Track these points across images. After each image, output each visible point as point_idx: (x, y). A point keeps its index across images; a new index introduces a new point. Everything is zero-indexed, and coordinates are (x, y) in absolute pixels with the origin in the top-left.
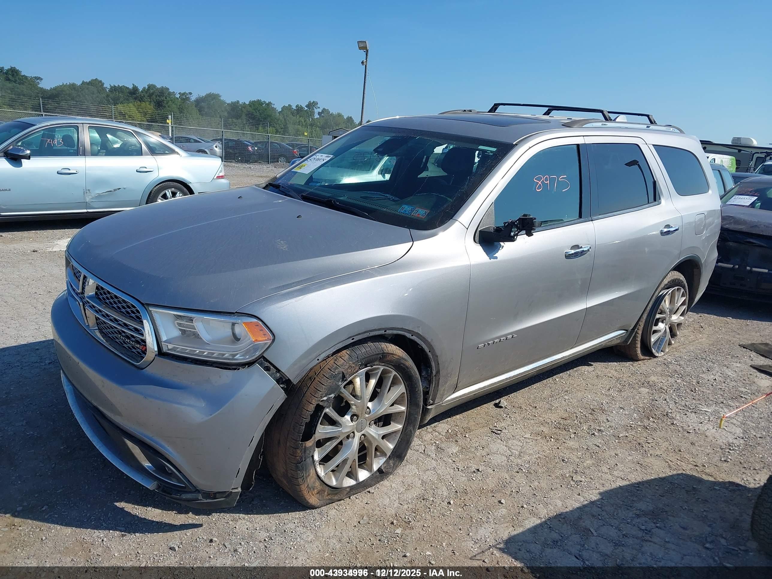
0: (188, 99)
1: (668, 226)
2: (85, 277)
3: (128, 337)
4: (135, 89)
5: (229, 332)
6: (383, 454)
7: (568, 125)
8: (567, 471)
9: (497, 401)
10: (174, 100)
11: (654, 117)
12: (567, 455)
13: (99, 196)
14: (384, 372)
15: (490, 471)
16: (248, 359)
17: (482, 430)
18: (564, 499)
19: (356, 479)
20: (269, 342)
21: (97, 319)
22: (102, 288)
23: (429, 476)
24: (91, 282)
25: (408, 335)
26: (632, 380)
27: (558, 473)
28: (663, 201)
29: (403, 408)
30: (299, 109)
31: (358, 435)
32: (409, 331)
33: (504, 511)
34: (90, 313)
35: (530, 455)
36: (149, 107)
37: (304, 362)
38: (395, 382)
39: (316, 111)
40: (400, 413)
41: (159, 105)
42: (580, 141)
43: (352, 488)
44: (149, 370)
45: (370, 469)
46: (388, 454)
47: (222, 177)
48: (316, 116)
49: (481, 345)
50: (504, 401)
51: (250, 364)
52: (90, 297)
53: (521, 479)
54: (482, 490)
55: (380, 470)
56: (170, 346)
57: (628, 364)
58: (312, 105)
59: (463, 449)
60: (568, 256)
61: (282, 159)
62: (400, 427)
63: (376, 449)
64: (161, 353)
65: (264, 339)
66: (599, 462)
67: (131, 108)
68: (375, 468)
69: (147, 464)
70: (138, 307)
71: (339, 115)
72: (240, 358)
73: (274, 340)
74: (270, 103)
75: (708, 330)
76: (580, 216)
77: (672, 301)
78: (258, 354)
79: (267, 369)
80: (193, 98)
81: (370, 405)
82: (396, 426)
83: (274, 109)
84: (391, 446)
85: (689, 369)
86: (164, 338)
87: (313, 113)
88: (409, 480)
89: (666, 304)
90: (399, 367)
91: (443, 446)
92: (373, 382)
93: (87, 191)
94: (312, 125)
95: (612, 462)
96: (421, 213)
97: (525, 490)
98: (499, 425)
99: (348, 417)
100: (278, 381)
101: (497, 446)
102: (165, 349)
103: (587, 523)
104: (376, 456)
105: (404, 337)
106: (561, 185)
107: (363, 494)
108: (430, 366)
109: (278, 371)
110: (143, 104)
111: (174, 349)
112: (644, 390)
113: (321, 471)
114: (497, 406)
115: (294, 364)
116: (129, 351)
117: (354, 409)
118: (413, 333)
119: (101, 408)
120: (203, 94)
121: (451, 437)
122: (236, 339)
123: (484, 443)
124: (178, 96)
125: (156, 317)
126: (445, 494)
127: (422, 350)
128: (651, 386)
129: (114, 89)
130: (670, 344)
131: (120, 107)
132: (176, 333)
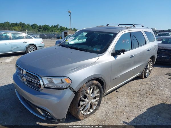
0: (29, 25)
1: (149, 49)
2: (23, 70)
3: (35, 84)
4: (17, 23)
5: (61, 81)
6: (96, 105)
7: (127, 28)
8: (136, 105)
9: (116, 90)
10: (26, 26)
11: (143, 25)
12: (135, 101)
13: (15, 49)
14: (94, 87)
15: (119, 107)
16: (66, 87)
17: (115, 97)
18: (137, 112)
19: (90, 112)
20: (71, 83)
21: (26, 80)
22: (27, 72)
23: (106, 109)
24: (24, 71)
25: (100, 78)
26: (144, 83)
27: (134, 106)
28: (147, 43)
29: (99, 94)
30: (55, 26)
31: (89, 102)
32: (100, 77)
33: (125, 116)
34: (25, 79)
35: (127, 102)
36: (20, 27)
37: (79, 87)
38: (96, 89)
39: (59, 26)
40: (98, 96)
41: (23, 27)
42: (130, 31)
43: (90, 114)
44: (42, 91)
45: (93, 109)
46: (97, 105)
47: (43, 43)
48: (59, 28)
49: (114, 79)
50: (118, 90)
51: (67, 88)
52: (24, 75)
53: (127, 108)
54: (119, 111)
55: (95, 109)
56: (47, 85)
57: (142, 80)
58: (58, 25)
59: (112, 102)
60: (130, 57)
61: (53, 38)
62: (98, 98)
63: (94, 104)
64: (45, 87)
65: (69, 82)
66: (142, 103)
67: (16, 28)
68: (94, 109)
69: (42, 114)
70: (38, 76)
71: (64, 27)
72: (64, 87)
73: (72, 82)
74: (48, 25)
75: (156, 71)
76: (132, 48)
77: (150, 65)
78: (68, 86)
79: (71, 89)
80: (31, 25)
81: (91, 95)
82: (98, 99)
83: (49, 27)
84: (97, 103)
85: (155, 80)
86: (45, 83)
87: (58, 27)
88: (102, 111)
89: (148, 66)
90: (97, 86)
91: (107, 102)
92: (91, 90)
93: (12, 48)
94: (58, 30)
95: (145, 102)
96: (99, 50)
97: (128, 110)
98: (118, 96)
99: (87, 99)
100: (73, 92)
101: (119, 101)
102: (45, 86)
103: (144, 117)
104: (94, 106)
105: (99, 79)
106: (128, 41)
107: (93, 115)
108: (104, 85)
109: (73, 89)
110: (19, 27)
111: (47, 86)
112: (147, 85)
113: (82, 112)
114: (116, 91)
115: (77, 87)
116: (36, 87)
117: (88, 97)
118: (101, 78)
119: (30, 101)
120: (33, 24)
121: (108, 99)
122: (62, 82)
123: (116, 100)
124: (27, 25)
125: (43, 79)
126: (111, 113)
127: (102, 81)
128: (148, 84)
129: (12, 24)
130: (150, 74)
131: (13, 28)
132: (47, 82)
